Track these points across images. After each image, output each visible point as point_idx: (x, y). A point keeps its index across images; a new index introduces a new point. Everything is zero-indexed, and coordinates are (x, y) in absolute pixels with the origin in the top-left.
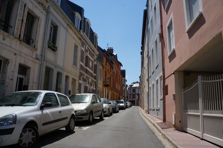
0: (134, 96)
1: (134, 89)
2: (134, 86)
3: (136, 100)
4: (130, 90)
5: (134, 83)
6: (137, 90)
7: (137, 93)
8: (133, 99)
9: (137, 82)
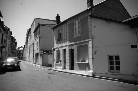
0: (20, 55)
1: (20, 51)
2: (20, 49)
3: (21, 57)
4: (18, 51)
5: (20, 47)
6: (22, 51)
7: (22, 53)
8: (19, 57)
9: (22, 47)
